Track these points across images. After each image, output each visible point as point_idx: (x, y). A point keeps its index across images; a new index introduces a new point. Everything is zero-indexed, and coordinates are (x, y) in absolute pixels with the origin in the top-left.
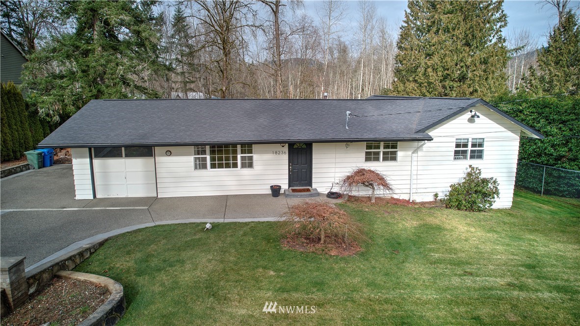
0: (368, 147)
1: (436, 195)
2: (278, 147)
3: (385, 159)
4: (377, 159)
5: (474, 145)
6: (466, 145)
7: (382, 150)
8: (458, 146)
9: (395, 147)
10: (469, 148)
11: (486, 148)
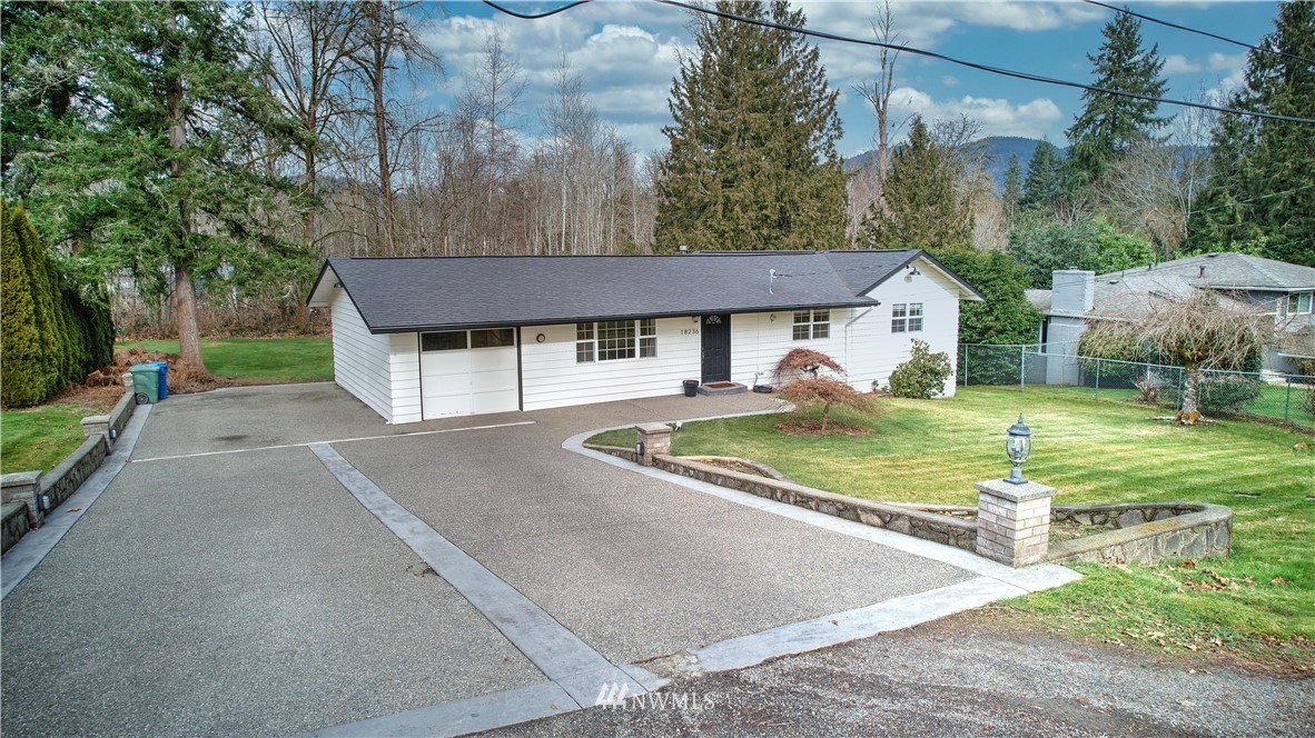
0: (797, 320)
1: (875, 383)
2: (687, 323)
3: (816, 336)
4: (806, 336)
5: (912, 313)
6: (903, 313)
7: (812, 323)
8: (895, 314)
9: (826, 318)
10: (908, 317)
11: (925, 316)
